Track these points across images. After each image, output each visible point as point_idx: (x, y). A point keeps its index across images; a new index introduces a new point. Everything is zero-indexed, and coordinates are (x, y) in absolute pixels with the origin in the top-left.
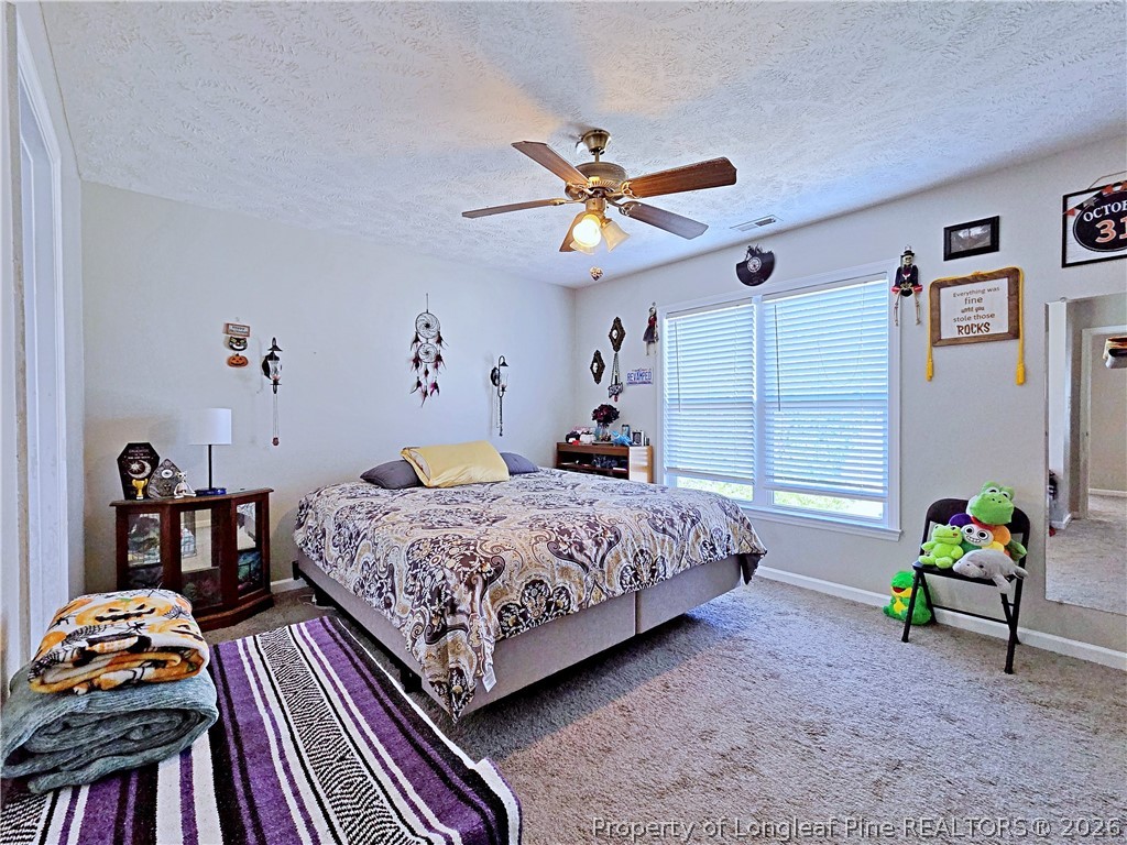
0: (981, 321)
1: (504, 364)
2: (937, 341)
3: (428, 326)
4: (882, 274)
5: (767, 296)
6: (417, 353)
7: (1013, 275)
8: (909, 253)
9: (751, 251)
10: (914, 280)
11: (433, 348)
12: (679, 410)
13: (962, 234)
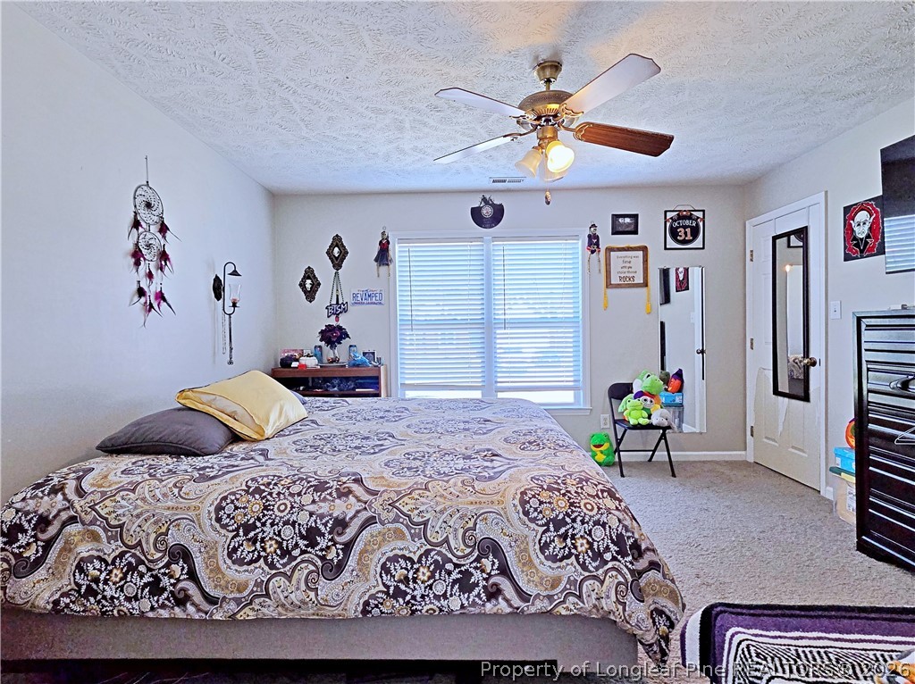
0: (631, 275)
1: (235, 273)
2: (609, 285)
3: (148, 205)
4: (576, 237)
5: (495, 238)
6: (137, 245)
7: (644, 249)
8: (594, 226)
9: (484, 199)
10: (597, 244)
11: (157, 241)
12: (412, 330)
13: (621, 220)
